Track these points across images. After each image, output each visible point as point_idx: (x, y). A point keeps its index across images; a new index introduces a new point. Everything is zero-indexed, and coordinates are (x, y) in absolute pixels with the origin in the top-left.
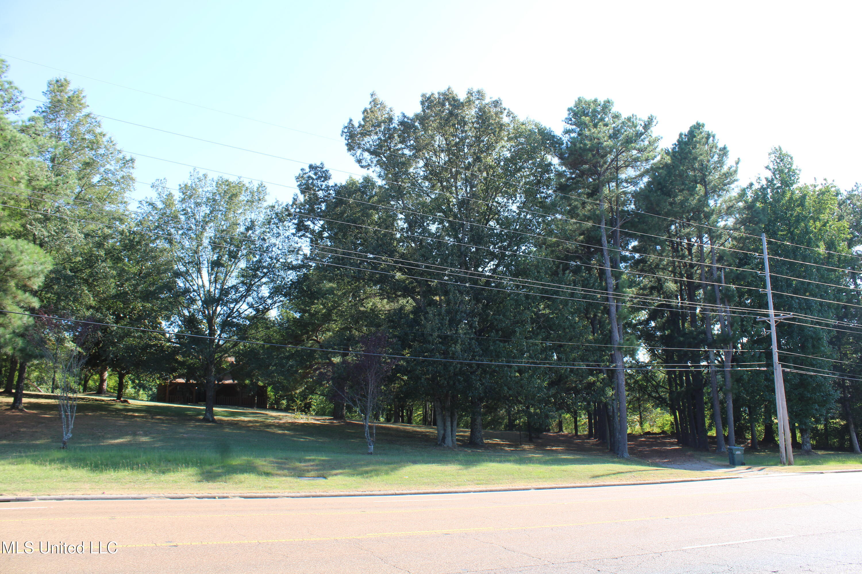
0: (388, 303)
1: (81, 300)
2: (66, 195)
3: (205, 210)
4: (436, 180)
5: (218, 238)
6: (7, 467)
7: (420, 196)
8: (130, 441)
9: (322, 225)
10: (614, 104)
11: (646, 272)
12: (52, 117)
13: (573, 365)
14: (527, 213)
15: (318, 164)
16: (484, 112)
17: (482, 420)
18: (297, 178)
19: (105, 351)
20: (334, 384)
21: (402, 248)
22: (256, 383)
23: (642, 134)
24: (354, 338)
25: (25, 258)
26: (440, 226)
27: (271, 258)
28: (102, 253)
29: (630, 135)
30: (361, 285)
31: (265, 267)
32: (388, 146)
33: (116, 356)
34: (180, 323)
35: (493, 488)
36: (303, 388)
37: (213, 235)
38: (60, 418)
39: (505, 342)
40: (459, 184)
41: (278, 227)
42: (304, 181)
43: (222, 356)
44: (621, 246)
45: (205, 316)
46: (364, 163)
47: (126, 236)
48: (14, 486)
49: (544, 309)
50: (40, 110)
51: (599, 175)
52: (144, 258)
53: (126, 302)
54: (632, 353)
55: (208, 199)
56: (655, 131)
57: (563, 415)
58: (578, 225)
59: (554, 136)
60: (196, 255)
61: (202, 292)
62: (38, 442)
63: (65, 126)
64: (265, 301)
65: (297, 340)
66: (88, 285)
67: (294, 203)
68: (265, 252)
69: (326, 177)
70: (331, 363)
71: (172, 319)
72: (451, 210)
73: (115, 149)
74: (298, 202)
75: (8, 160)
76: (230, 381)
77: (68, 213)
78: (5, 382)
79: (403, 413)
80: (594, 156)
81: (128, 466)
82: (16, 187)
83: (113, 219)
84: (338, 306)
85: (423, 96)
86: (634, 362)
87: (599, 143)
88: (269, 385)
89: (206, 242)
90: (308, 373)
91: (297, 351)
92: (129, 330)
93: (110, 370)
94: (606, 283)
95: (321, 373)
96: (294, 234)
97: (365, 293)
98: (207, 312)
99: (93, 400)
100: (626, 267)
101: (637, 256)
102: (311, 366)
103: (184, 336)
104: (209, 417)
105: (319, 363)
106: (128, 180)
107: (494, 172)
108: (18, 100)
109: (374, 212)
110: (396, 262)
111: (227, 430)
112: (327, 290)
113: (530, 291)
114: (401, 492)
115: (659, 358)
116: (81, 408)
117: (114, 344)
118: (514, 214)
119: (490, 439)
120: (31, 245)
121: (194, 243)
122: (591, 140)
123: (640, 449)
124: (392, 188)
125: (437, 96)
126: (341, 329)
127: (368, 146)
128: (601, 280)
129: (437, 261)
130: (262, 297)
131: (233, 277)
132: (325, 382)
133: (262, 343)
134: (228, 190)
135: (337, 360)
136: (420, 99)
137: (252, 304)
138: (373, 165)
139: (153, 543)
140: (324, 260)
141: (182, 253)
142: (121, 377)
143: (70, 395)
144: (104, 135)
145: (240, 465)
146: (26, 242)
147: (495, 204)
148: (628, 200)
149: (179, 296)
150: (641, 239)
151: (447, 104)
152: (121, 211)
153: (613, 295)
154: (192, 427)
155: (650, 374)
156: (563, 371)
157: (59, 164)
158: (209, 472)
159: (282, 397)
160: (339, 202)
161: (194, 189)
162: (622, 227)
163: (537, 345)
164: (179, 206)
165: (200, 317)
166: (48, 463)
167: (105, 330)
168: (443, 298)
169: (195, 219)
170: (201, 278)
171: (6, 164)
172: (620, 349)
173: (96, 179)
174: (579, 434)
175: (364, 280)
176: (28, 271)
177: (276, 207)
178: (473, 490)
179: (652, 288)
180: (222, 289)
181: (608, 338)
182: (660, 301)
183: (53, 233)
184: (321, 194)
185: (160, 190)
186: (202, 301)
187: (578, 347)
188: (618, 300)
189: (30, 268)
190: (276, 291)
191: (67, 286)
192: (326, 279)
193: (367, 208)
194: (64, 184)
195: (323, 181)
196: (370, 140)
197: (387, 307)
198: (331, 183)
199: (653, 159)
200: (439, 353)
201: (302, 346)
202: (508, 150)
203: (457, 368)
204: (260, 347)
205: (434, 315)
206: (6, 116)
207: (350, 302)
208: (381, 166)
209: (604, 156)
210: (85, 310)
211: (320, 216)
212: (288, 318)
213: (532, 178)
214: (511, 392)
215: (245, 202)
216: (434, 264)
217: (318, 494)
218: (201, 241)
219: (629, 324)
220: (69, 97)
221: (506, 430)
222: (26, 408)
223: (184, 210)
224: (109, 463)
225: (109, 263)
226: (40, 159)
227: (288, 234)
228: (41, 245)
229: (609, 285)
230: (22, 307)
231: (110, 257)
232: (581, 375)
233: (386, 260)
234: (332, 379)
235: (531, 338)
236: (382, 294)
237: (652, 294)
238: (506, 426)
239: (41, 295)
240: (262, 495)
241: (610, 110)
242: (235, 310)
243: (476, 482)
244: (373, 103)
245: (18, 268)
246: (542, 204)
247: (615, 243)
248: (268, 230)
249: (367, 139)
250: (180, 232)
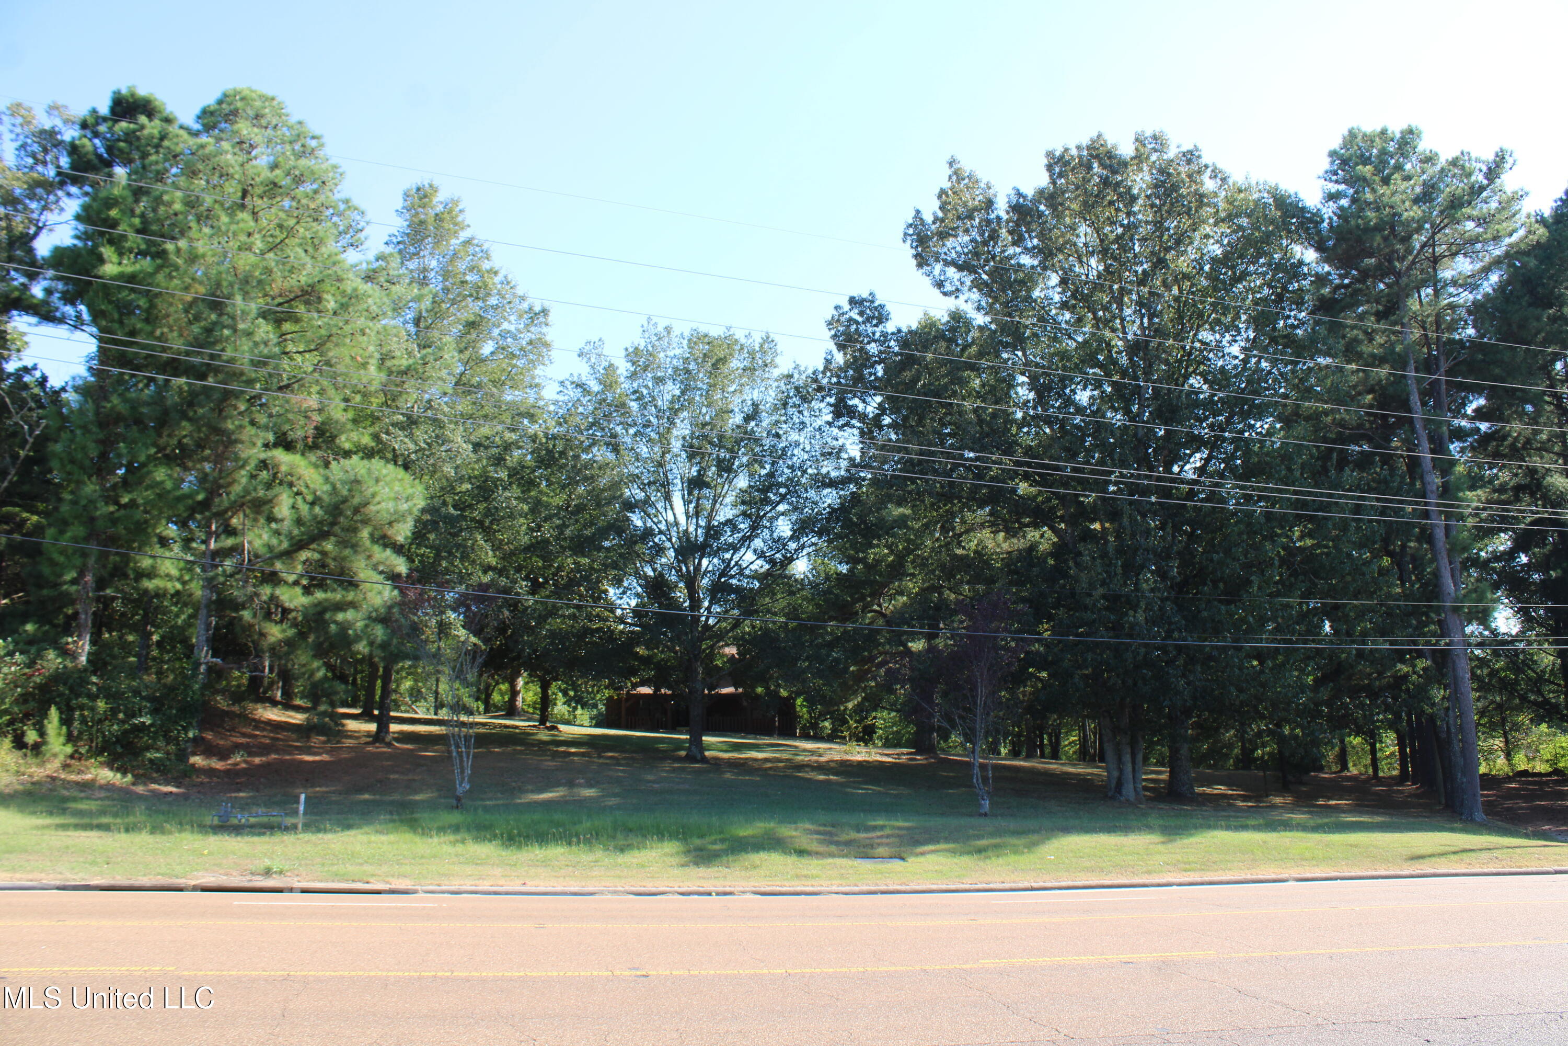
0: (1006, 539)
1: (472, 556)
2: (440, 378)
3: (672, 389)
4: (1084, 307)
5: (698, 438)
6: (373, 838)
7: (1055, 339)
8: (564, 796)
9: (880, 404)
10: (1423, 136)
11: (1503, 456)
12: (412, 249)
13: (1364, 643)
14: (1260, 358)
15: (865, 295)
16: (1169, 175)
17: (1191, 750)
18: (829, 324)
19: (517, 642)
20: (913, 690)
21: (1027, 437)
22: (777, 693)
23: (1482, 189)
24: (948, 606)
25: (384, 492)
26: (1096, 393)
27: (791, 467)
28: (503, 475)
29: (1459, 191)
30: (955, 509)
31: (780, 485)
32: (989, 252)
33: (535, 651)
34: (639, 590)
35: (1216, 879)
36: (860, 699)
37: (687, 432)
38: (450, 757)
39: (1228, 603)
40: (1128, 312)
41: (800, 412)
42: (841, 329)
43: (714, 645)
44: (1450, 410)
45: (681, 576)
46: (948, 287)
47: (541, 444)
48: (385, 868)
49: (1301, 538)
50: (395, 240)
51: (1398, 275)
52: (573, 483)
53: (547, 557)
54: (1484, 617)
55: (676, 369)
56: (1509, 181)
57: (1347, 739)
58: (1361, 374)
59: (1303, 209)
60: (661, 470)
61: (674, 534)
62: (418, 797)
63: (434, 263)
64: (785, 545)
65: (845, 613)
66: (484, 531)
67: (826, 368)
68: (780, 458)
69: (880, 316)
70: (908, 651)
71: (626, 584)
72: (1115, 362)
73: (514, 295)
74: (834, 365)
75: (348, 329)
76: (730, 690)
77: (446, 409)
78: (362, 698)
79: (1042, 741)
80: (1385, 239)
81: (561, 838)
82: (362, 372)
83: (518, 415)
84: (918, 548)
85: (1050, 154)
86: (1486, 633)
87: (1394, 215)
88: (798, 694)
89: (676, 445)
90: (869, 671)
91: (845, 632)
92: (554, 606)
93: (525, 674)
94: (1423, 484)
95: (889, 671)
96: (830, 424)
97: (963, 522)
98: (684, 569)
99: (501, 726)
100: (1462, 451)
101: (1484, 426)
102: (871, 659)
103: (647, 612)
104: (696, 753)
105: (886, 653)
106: (540, 346)
107: (1192, 286)
108: (360, 227)
109: (972, 375)
110: (1018, 463)
111: (728, 775)
112: (895, 521)
113: (1273, 506)
114: (1041, 884)
115: (1541, 625)
116: (485, 740)
117: (531, 630)
118: (1237, 362)
119: (1208, 786)
120: (391, 467)
121: (656, 449)
122: (1378, 209)
123: (1508, 804)
124: (1004, 328)
125: (1074, 152)
126: (923, 590)
127: (954, 255)
128: (1413, 479)
129: (1093, 457)
130: (779, 538)
131: (726, 505)
132: (898, 687)
133: (783, 619)
134: (710, 351)
135: (917, 646)
136: (1045, 161)
137: (763, 552)
138: (966, 289)
139: (607, 970)
140: (886, 467)
141: (637, 467)
142: (545, 687)
143: (464, 718)
144: (496, 273)
145: (753, 837)
146: (382, 462)
147: (1197, 345)
148: (1461, 319)
149: (635, 543)
150: (1492, 394)
151: (1095, 165)
152: (531, 400)
153: (1438, 505)
154: (667, 771)
155: (1521, 657)
156: (1344, 656)
157: (427, 328)
158: (699, 849)
159: (822, 716)
160: (908, 361)
161: (651, 355)
162: (1449, 373)
163: (1292, 607)
164: (626, 386)
165: (674, 578)
166: (434, 833)
167: (514, 605)
168: (1107, 525)
169: (656, 406)
170: (672, 509)
171: (345, 336)
172: (1456, 610)
173: (487, 349)
174: (1381, 774)
175: (960, 499)
176: (388, 511)
177: (796, 376)
178: (1178, 880)
179: (1518, 489)
180: (709, 528)
181: (1433, 589)
182: (1538, 513)
183: (423, 445)
184: (873, 348)
185: (593, 360)
186: (676, 550)
187: (1371, 609)
188: (1448, 516)
189: (391, 505)
190: (802, 529)
191: (450, 534)
192: (891, 501)
193: (959, 369)
194: (436, 360)
195: (876, 326)
196: (956, 245)
197: (1005, 546)
198: (890, 327)
199: (1511, 235)
200: (1107, 629)
201: (853, 623)
202: (1217, 242)
203: (1138, 654)
204: (780, 627)
205: (1094, 558)
206: (343, 256)
207: (937, 540)
208: (980, 290)
209: (1407, 239)
210: (480, 574)
211: (875, 388)
212: (827, 574)
213: (1266, 291)
214: (1243, 697)
215: (740, 371)
216: (1088, 463)
217: (891, 888)
218: (669, 444)
219: (1475, 562)
220: (437, 215)
221: (1237, 768)
222: (397, 740)
223: (635, 392)
224: (531, 833)
225: (516, 491)
226: (398, 322)
227: (819, 422)
228: (406, 467)
229: (1429, 487)
230: (381, 572)
231: (518, 480)
232: (1383, 661)
233: (997, 463)
234: (911, 680)
235: (1278, 594)
236: (994, 525)
237: (1518, 500)
238: (1237, 760)
239: (409, 550)
240: (791, 889)
241: (1415, 148)
242: (733, 563)
243: (1182, 866)
244: (954, 178)
245: (372, 508)
246: (1289, 340)
247: (1438, 405)
248: (784, 418)
249: (950, 242)
250: (632, 431)
